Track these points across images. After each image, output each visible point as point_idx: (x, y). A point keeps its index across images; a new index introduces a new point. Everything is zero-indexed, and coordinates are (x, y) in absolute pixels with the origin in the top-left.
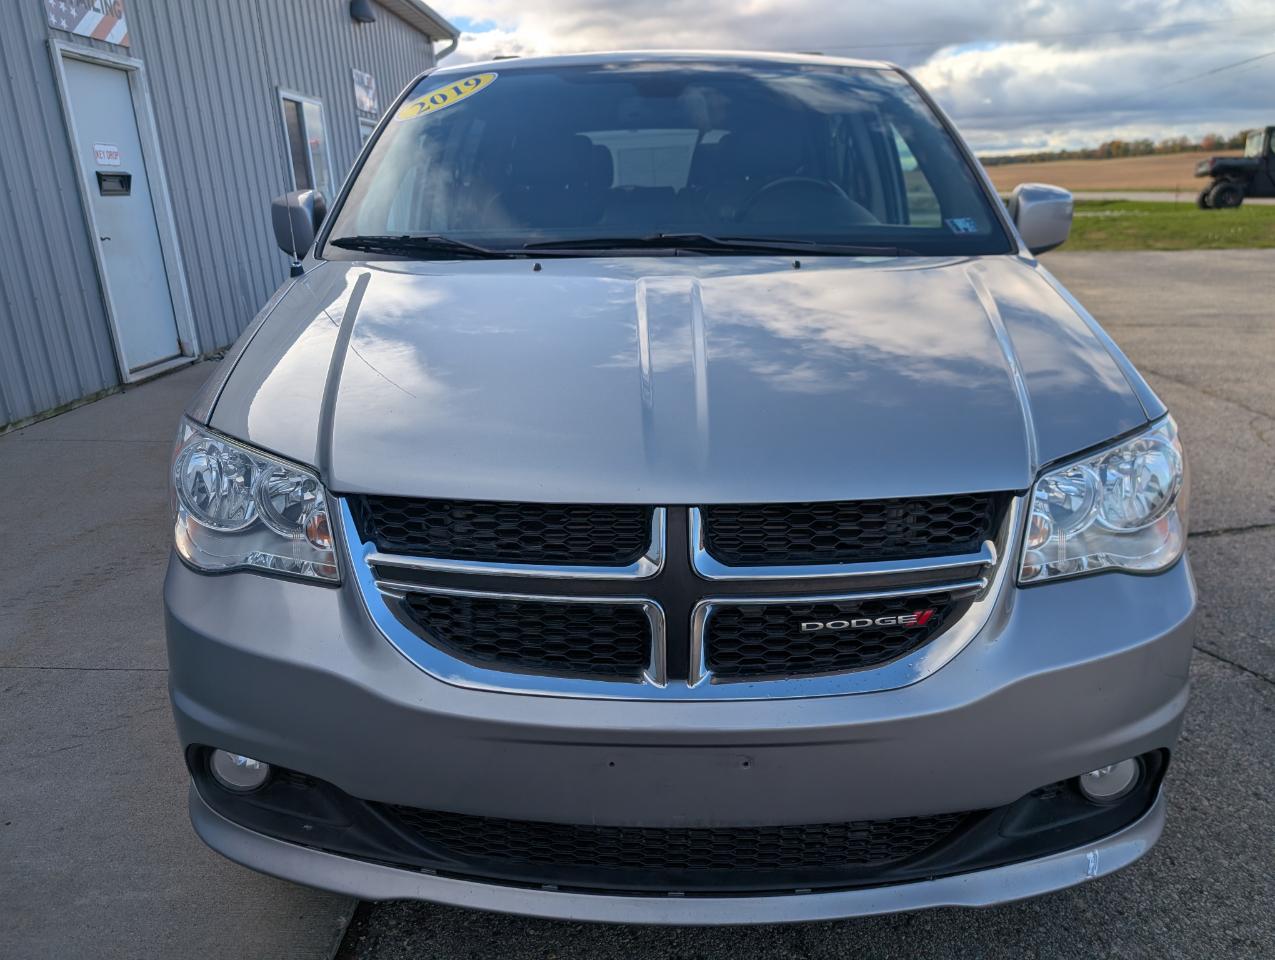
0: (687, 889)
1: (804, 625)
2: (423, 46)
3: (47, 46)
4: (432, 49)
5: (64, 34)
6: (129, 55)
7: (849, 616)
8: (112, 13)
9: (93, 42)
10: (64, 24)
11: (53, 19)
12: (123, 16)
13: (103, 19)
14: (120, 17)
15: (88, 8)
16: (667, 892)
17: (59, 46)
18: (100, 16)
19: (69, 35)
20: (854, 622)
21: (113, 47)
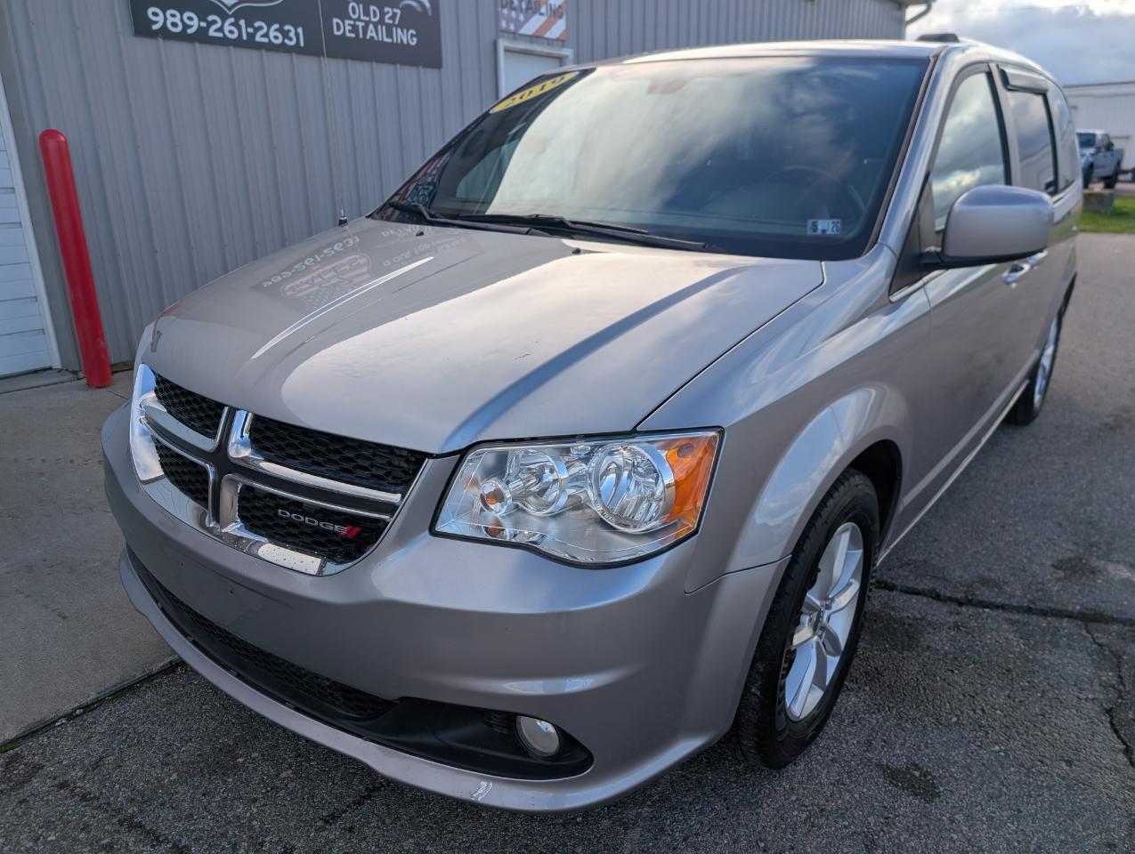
0: (241, 672)
1: (280, 511)
2: (897, 14)
3: (495, 45)
4: (904, 15)
5: (511, 36)
6: (563, 46)
7: (305, 514)
8: (556, 14)
9: (535, 39)
10: (512, 27)
11: (504, 24)
12: (564, 17)
13: (547, 21)
14: (560, 17)
15: (534, 13)
16: (231, 668)
17: (503, 44)
18: (544, 19)
19: (515, 35)
20: (307, 518)
21: (550, 42)
